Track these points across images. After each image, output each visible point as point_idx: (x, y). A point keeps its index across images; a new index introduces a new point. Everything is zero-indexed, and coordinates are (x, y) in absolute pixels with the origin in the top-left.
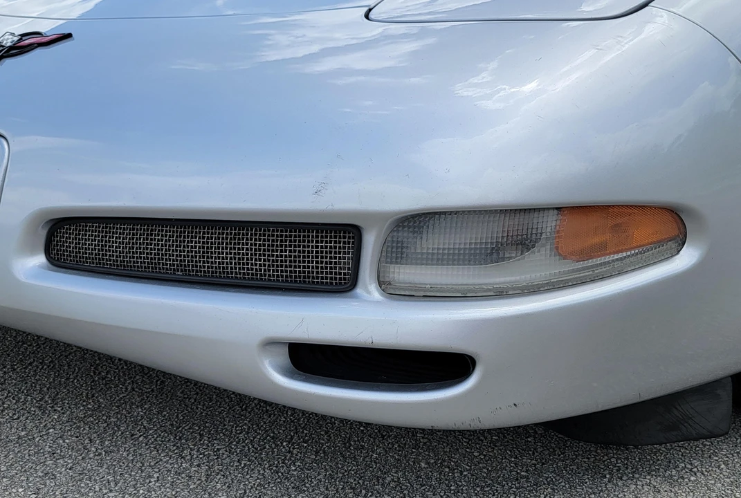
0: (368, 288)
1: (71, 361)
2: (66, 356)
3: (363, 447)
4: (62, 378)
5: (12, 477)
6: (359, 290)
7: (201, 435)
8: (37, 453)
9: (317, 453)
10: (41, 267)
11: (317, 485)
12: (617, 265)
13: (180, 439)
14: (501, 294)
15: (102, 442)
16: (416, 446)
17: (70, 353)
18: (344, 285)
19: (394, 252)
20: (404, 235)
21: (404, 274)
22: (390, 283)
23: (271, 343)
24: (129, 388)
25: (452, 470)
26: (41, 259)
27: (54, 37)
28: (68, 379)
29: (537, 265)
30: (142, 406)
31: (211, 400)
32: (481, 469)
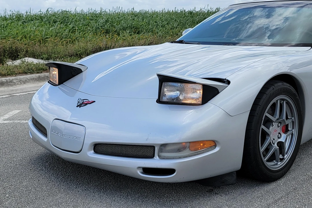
0: (156, 157)
1: (92, 172)
2: (90, 171)
3: (161, 190)
4: (91, 176)
5: (86, 197)
6: (155, 158)
7: (125, 188)
8: (90, 192)
9: (150, 191)
10: (93, 153)
11: (150, 197)
12: (202, 151)
13: (120, 189)
14: (180, 158)
15: (104, 190)
16: (173, 189)
17: (91, 170)
18: (152, 157)
19: (161, 150)
20: (162, 147)
21: (163, 154)
22: (160, 156)
23: (139, 168)
24: (107, 178)
25: (179, 194)
26: (93, 151)
27: (91, 102)
28: (92, 176)
29: (187, 152)
30: (111, 182)
31: (126, 180)
32: (186, 193)
